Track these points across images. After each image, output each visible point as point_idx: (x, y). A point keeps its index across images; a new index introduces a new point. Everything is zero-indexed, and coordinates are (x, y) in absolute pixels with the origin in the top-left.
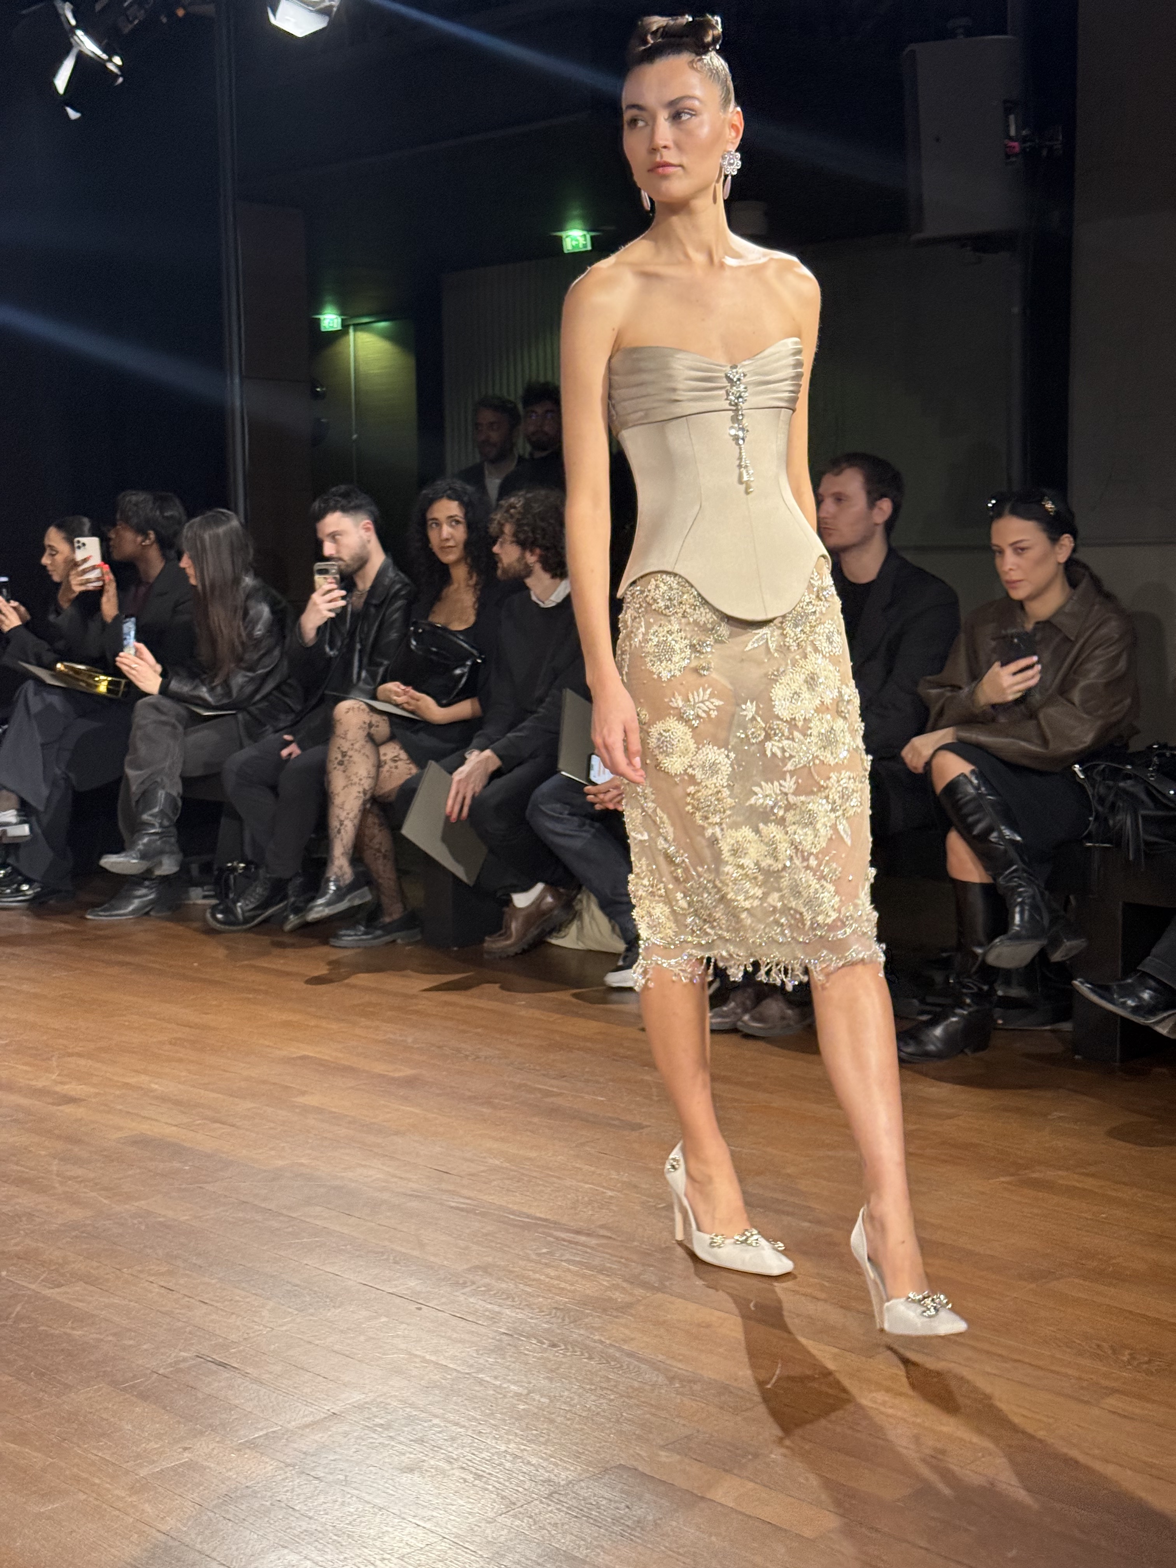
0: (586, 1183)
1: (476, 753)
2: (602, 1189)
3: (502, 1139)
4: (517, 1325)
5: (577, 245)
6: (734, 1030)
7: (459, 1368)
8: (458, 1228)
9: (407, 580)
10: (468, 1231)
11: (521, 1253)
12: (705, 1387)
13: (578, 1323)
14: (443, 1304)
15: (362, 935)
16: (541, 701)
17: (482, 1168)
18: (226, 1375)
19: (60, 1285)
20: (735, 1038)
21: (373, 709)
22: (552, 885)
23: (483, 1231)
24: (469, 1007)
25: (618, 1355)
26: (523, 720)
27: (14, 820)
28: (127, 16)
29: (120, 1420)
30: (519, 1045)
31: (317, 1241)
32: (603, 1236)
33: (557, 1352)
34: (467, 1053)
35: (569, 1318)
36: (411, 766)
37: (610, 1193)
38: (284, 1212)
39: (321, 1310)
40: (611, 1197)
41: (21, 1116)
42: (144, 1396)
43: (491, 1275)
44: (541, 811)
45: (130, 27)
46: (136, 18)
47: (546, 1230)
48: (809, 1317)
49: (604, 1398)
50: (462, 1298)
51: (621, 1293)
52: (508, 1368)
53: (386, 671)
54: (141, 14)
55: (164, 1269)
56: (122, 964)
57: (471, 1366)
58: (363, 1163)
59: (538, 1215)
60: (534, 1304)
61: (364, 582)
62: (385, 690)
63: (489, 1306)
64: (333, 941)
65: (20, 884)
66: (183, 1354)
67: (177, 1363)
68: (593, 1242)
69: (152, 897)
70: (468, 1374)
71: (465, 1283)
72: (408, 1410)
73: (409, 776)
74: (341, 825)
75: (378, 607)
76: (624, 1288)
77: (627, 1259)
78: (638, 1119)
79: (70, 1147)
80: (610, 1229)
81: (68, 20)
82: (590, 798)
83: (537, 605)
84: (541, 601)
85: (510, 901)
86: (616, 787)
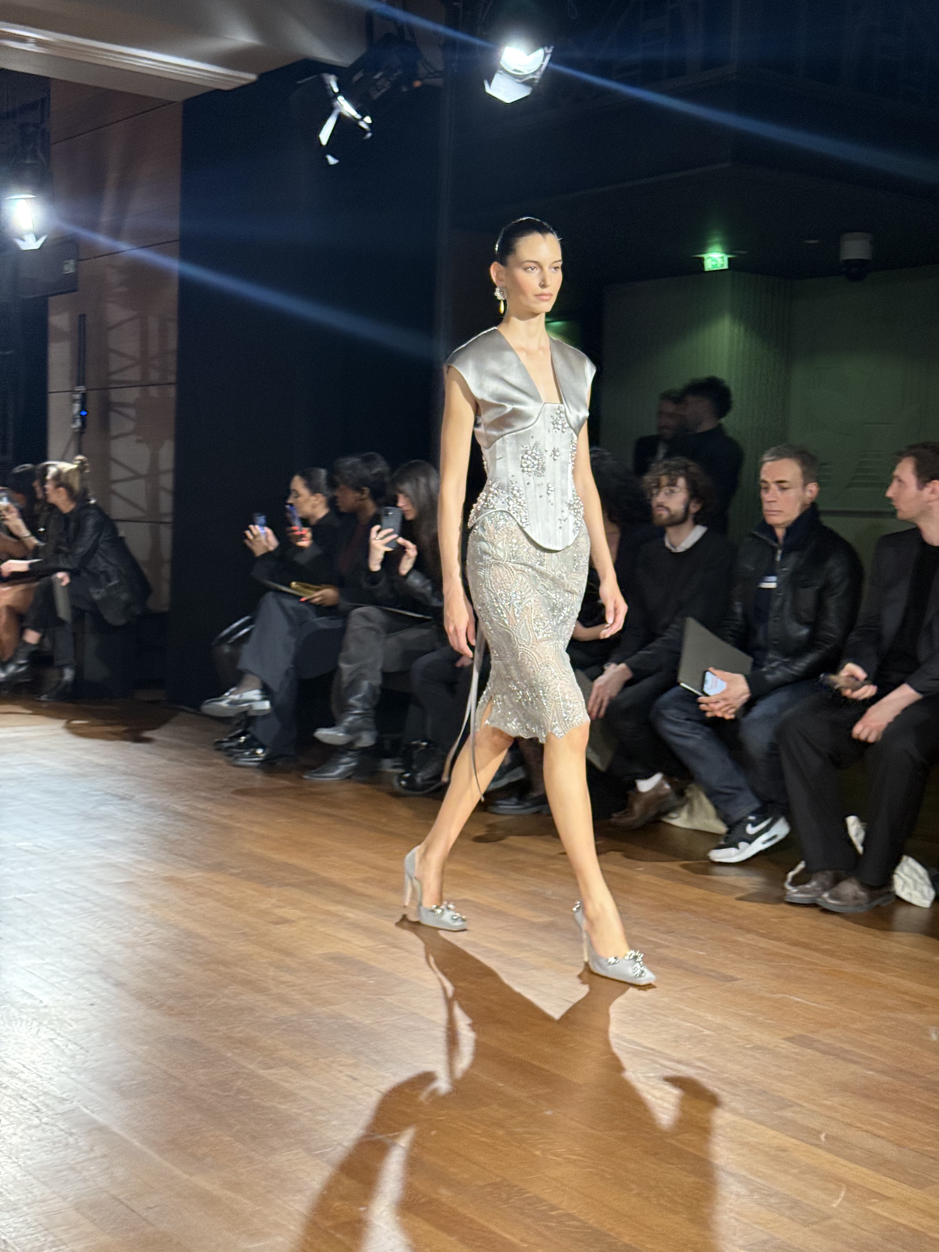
0: (687, 1022)
1: (613, 665)
2: (699, 1028)
5: (716, 265)
6: (813, 905)
12: (779, 1200)
15: (515, 805)
16: (667, 627)
19: (270, 1068)
22: (668, 776)
26: (652, 641)
27: (258, 697)
28: (377, 86)
32: (699, 1068)
37: (706, 1032)
40: (707, 1036)
41: (247, 930)
44: (662, 715)
45: (379, 94)
46: (384, 88)
48: (870, 1151)
54: (388, 85)
55: (352, 1061)
56: (329, 815)
64: (495, 809)
65: (256, 748)
69: (353, 764)
78: (731, 972)
79: (282, 957)
80: (704, 1061)
81: (332, 89)
82: (703, 707)
83: (670, 550)
84: (675, 547)
85: (635, 786)
86: (724, 699)
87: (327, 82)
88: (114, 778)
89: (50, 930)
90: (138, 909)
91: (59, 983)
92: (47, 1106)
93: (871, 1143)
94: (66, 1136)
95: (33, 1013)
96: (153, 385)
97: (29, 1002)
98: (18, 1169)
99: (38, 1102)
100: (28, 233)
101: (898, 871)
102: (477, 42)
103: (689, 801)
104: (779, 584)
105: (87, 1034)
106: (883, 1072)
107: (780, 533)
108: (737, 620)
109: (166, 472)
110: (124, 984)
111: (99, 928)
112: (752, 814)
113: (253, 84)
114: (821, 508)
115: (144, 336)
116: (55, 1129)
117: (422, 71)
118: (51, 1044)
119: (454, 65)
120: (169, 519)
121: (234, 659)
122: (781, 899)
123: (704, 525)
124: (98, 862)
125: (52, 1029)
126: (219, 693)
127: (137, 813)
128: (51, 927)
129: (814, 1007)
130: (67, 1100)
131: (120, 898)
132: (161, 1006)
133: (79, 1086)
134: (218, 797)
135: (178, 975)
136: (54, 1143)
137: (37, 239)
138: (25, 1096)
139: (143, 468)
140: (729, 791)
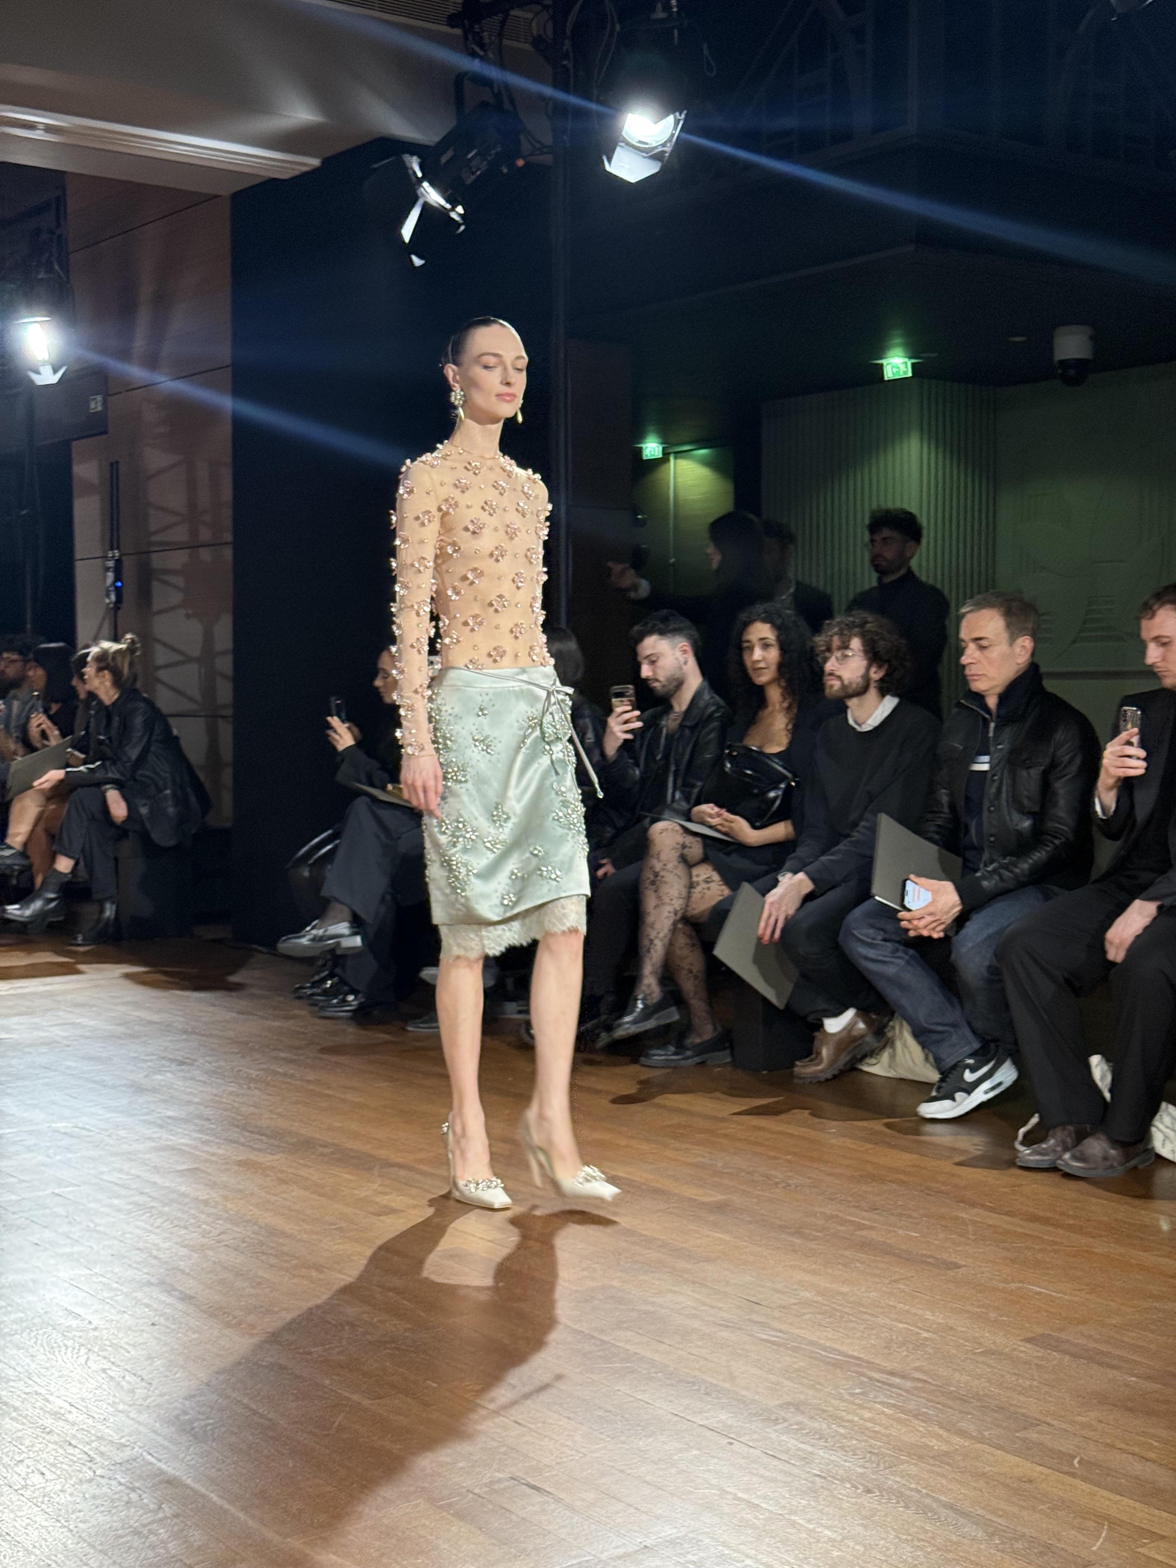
0: (901, 1322)
1: (789, 875)
2: (916, 1330)
3: (814, 1272)
4: (830, 1467)
5: (898, 373)
6: (1053, 1169)
7: (771, 1509)
8: (770, 1362)
9: (722, 703)
10: (778, 1365)
11: (833, 1392)
12: (1026, 1545)
13: (894, 1469)
14: (756, 1440)
15: (673, 1055)
16: (855, 825)
17: (793, 1301)
18: (538, 1498)
19: (380, 1397)
20: (1055, 1178)
21: (687, 831)
22: (863, 1012)
23: (795, 1366)
24: (779, 1133)
25: (934, 1505)
26: (837, 844)
27: (346, 931)
28: (470, 168)
29: (437, 1539)
30: (830, 1174)
31: (628, 1368)
32: (918, 1380)
33: (871, 1498)
34: (778, 1180)
35: (885, 1462)
36: (724, 887)
37: (925, 1335)
38: (595, 1334)
39: (632, 1439)
40: (926, 1339)
41: (344, 1224)
42: (460, 1516)
43: (803, 1413)
44: (853, 935)
45: (473, 177)
46: (479, 169)
47: (859, 1370)
48: (1137, 1478)
49: (921, 1549)
50: (774, 1435)
51: (937, 1440)
52: (821, 1511)
53: (701, 791)
54: (484, 165)
57: (784, 1507)
58: (674, 1289)
59: (851, 1353)
60: (849, 1447)
61: (680, 705)
62: (699, 812)
63: (802, 1446)
64: (642, 1059)
65: (346, 994)
66: (497, 1474)
67: (492, 1483)
68: (909, 1384)
70: (780, 1515)
71: (777, 1419)
72: (721, 1548)
73: (721, 898)
74: (651, 944)
75: (693, 728)
76: (941, 1436)
77: (943, 1405)
78: (954, 1258)
80: (925, 1372)
81: (415, 173)
82: (904, 924)
83: (854, 729)
84: (859, 725)
85: (821, 1025)
86: (931, 914)
87: (408, 165)
88: (169, 1038)
89: (98, 1232)
90: (206, 1203)
91: (111, 1299)
92: (102, 1454)
93: (1138, 1468)
94: (127, 1491)
95: (80, 1337)
96: (205, 546)
97: (74, 1323)
98: (69, 1534)
99: (91, 1449)
100: (44, 363)
101: (1157, 1122)
102: (593, 106)
103: (889, 1043)
104: (992, 768)
105: (149, 1362)
106: (1148, 1378)
107: (992, 702)
108: (944, 813)
109: (223, 653)
110: (191, 1297)
111: (158, 1227)
112: (971, 1056)
113: (315, 172)
114: (1043, 669)
115: (192, 486)
116: (113, 1483)
117: (526, 147)
118: (104, 1375)
119: (565, 138)
120: (229, 712)
121: (317, 883)
122: (1012, 1163)
123: (894, 695)
124: (154, 1144)
125: (105, 1358)
126: (298, 929)
127: (200, 1081)
128: (98, 1228)
129: (1059, 1298)
130: (128, 1446)
131: (183, 1189)
132: (240, 1323)
133: (141, 1428)
134: (302, 1058)
135: (259, 1284)
136: (113, 1501)
137: (55, 371)
138: (73, 1442)
139: (195, 649)
140: (940, 1028)
